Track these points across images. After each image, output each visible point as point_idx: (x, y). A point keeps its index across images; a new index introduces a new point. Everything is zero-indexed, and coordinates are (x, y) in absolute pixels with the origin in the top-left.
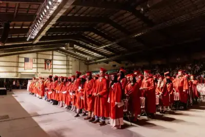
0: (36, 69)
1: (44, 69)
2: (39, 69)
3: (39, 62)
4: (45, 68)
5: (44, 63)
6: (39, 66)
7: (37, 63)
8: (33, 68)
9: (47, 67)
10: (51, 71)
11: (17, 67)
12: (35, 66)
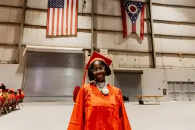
0: (89, 36)
1: (118, 37)
2: (100, 36)
3: (100, 11)
4: (124, 33)
5: (117, 12)
6: (101, 23)
7: (94, 15)
8: (78, 30)
9: (129, 30)
10: (144, 45)
11: (22, 24)
12: (85, 22)
